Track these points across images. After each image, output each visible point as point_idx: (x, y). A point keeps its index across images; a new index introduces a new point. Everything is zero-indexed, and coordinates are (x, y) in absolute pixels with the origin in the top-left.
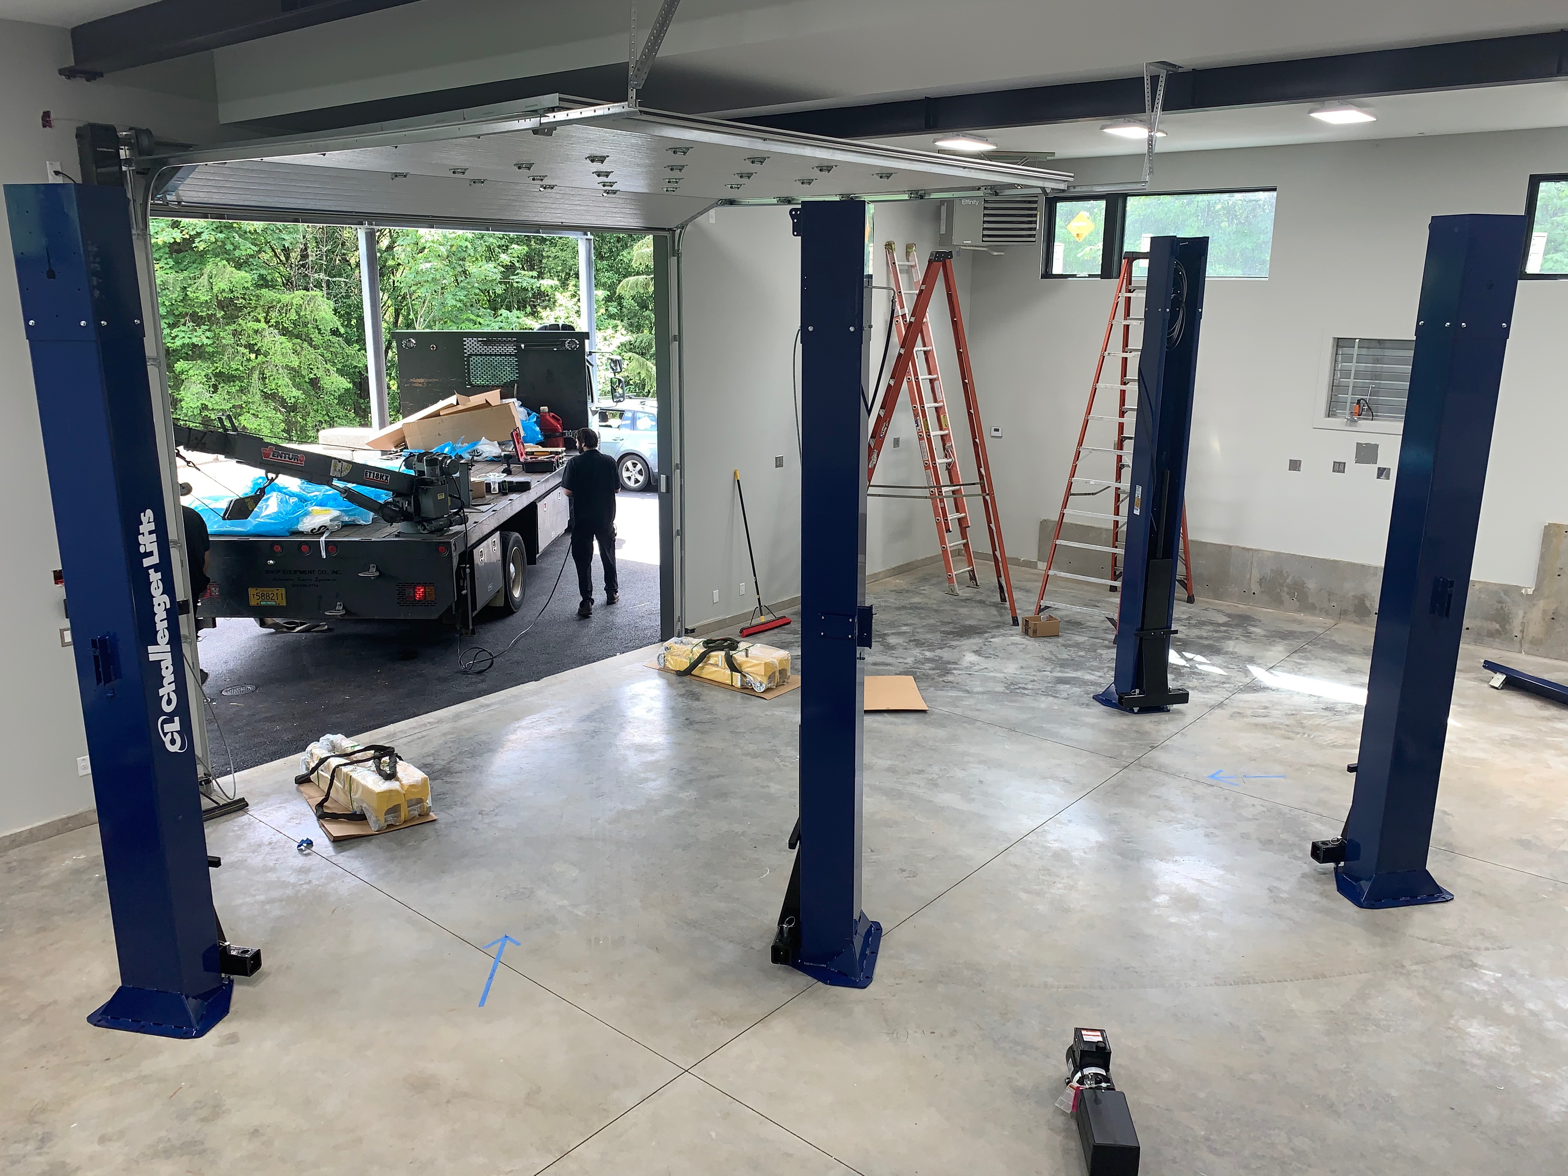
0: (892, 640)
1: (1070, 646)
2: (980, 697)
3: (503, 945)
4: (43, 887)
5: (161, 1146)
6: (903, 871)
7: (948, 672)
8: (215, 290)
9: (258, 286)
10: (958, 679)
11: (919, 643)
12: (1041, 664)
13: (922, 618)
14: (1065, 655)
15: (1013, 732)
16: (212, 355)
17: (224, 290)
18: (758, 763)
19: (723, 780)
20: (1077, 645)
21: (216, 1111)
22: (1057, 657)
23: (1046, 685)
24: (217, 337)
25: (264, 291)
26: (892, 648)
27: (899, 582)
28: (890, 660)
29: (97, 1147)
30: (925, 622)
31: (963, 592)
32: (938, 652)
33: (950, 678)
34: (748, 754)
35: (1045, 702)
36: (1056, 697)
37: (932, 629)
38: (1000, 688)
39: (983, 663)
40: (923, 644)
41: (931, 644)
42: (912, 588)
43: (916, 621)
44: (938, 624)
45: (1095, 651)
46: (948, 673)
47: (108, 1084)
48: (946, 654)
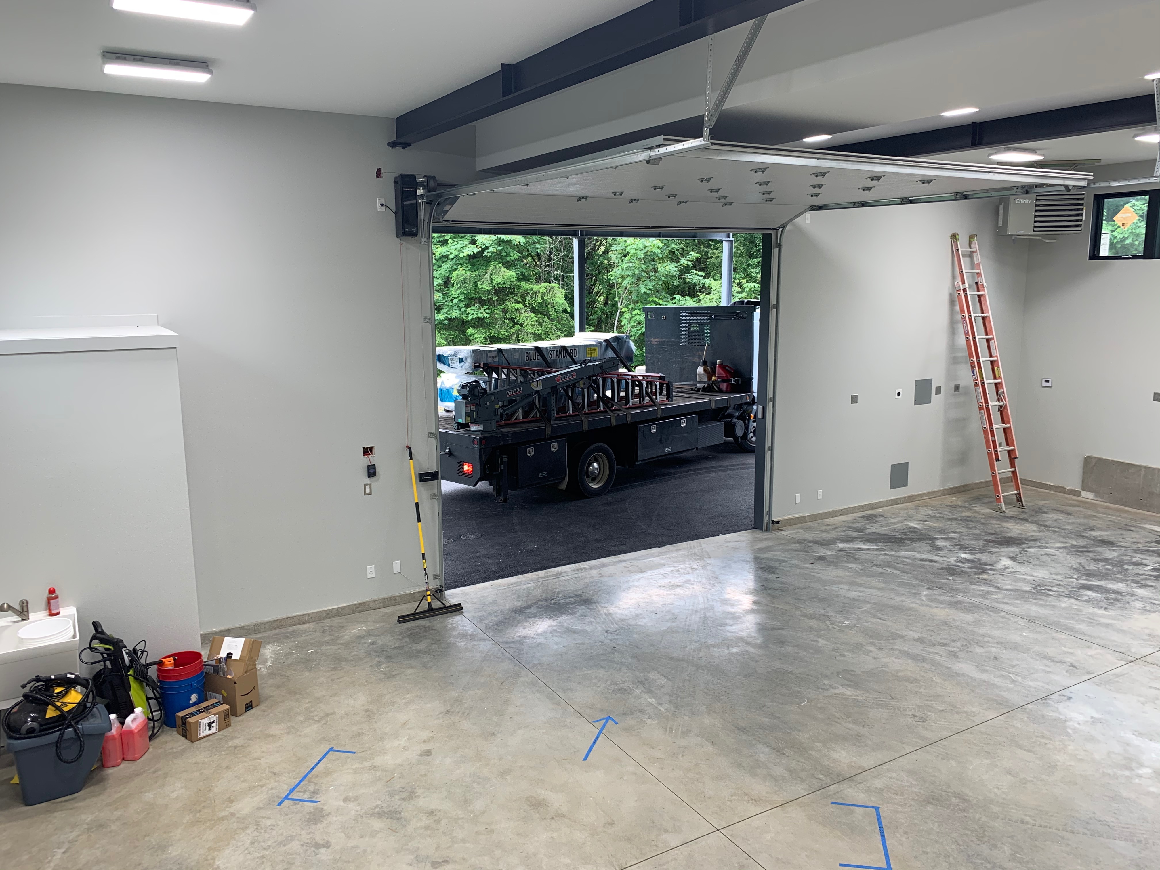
0: (940, 543)
1: (1098, 560)
2: (1008, 593)
3: (607, 722)
4: (339, 644)
5: (377, 810)
6: (915, 716)
7: (985, 571)
8: (494, 283)
9: (519, 280)
10: (991, 578)
11: (963, 548)
12: (1069, 573)
13: (969, 528)
14: (1092, 567)
15: (1033, 624)
16: (489, 324)
17: (500, 283)
18: (813, 623)
19: (784, 632)
20: (1106, 560)
21: (412, 795)
22: (1084, 568)
23: (1070, 589)
24: (492, 313)
25: (523, 283)
26: (940, 549)
27: (954, 500)
28: (936, 558)
29: (342, 803)
30: (972, 532)
31: (1009, 511)
32: (978, 556)
33: (985, 576)
34: (805, 616)
35: (1065, 603)
36: (1077, 599)
37: (977, 537)
38: (1028, 588)
39: (1016, 567)
40: (966, 548)
41: (974, 549)
42: (966, 505)
43: (964, 530)
44: (983, 534)
45: (1122, 566)
46: (983, 572)
47: (354, 767)
48: (984, 558)
